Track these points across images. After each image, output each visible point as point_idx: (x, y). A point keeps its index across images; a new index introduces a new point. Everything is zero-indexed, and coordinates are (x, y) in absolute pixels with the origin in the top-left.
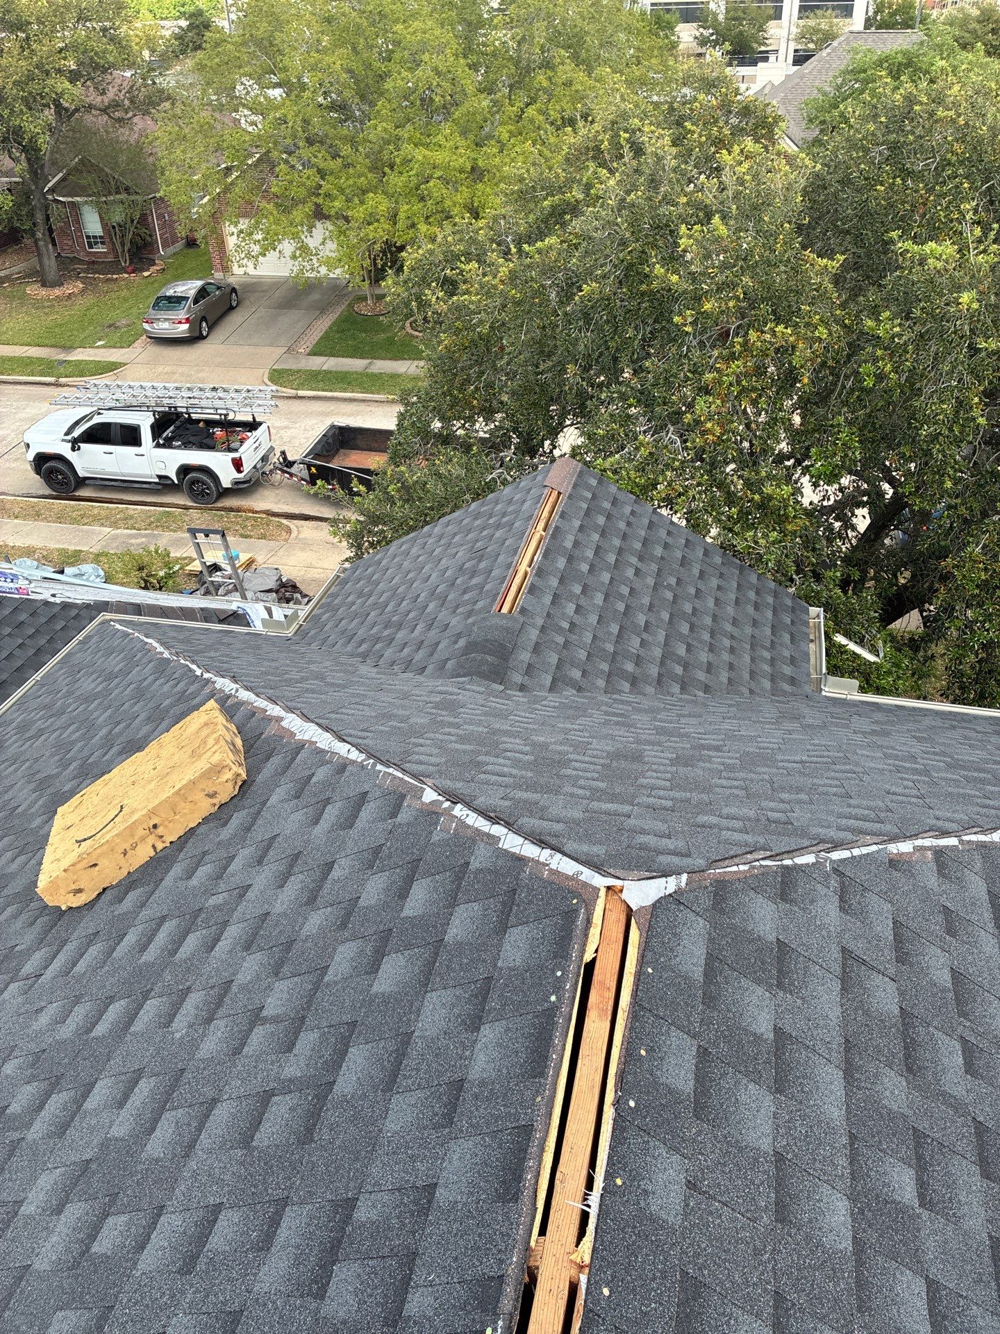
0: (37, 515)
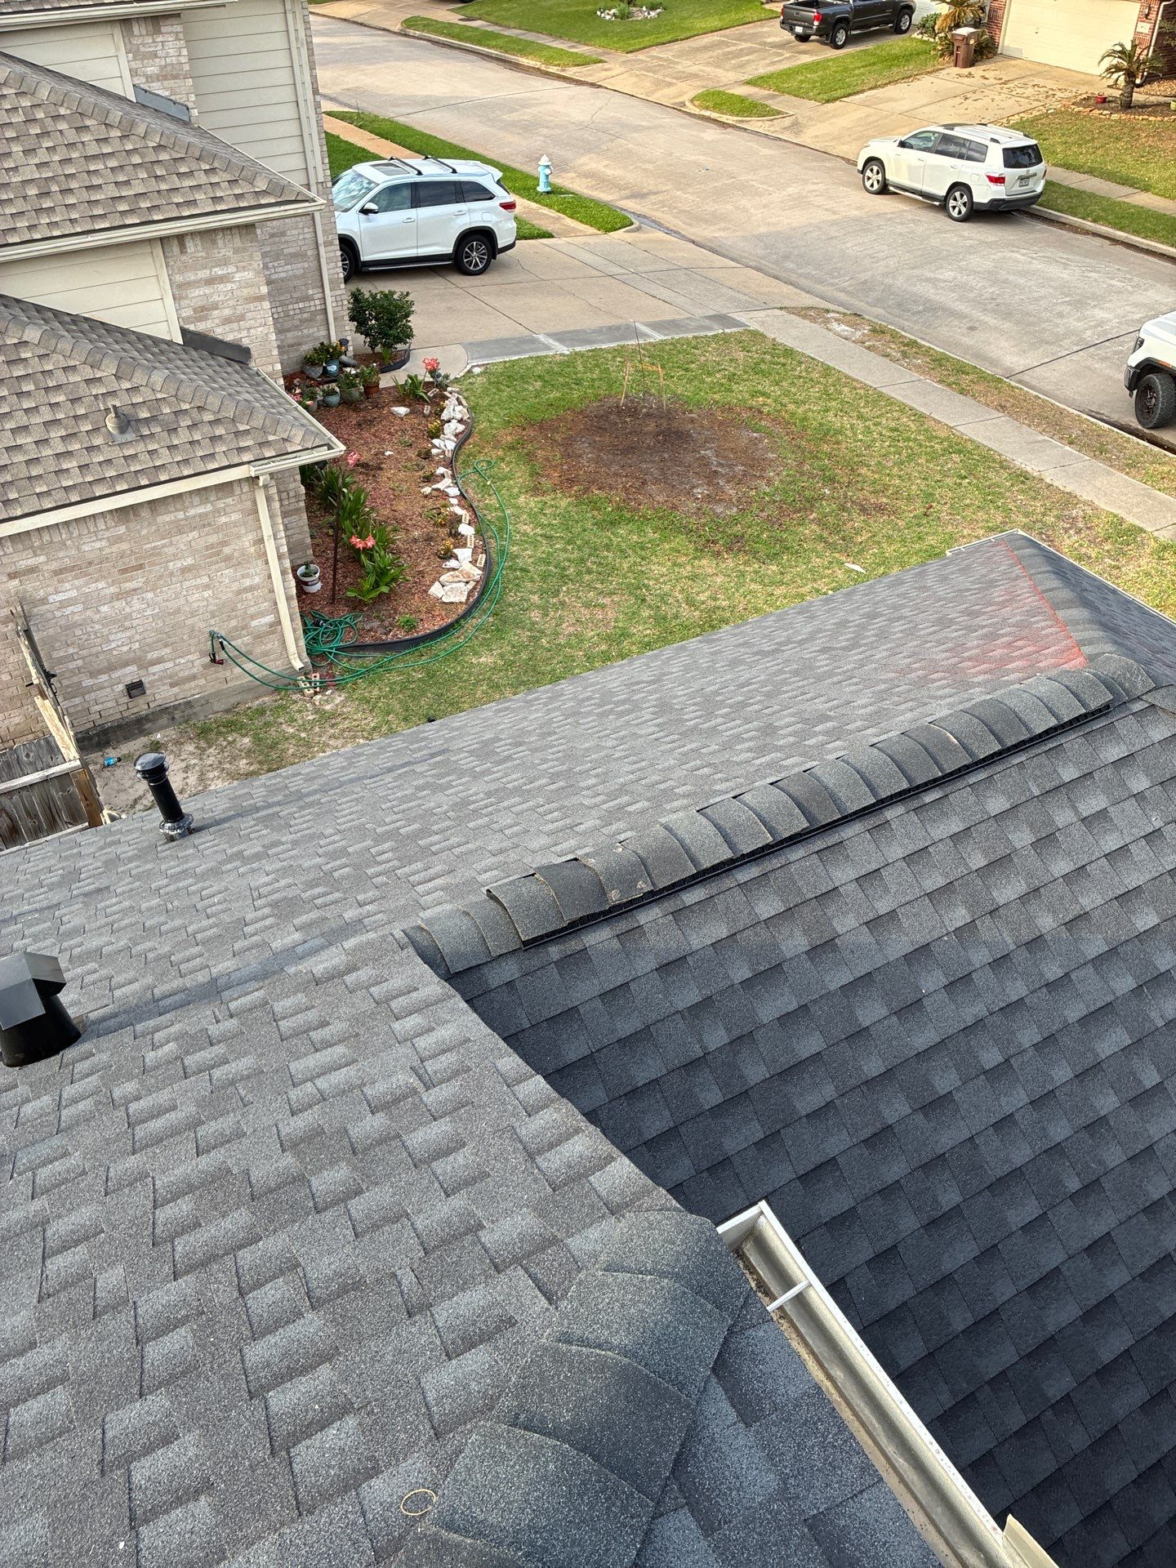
0: (1100, 450)
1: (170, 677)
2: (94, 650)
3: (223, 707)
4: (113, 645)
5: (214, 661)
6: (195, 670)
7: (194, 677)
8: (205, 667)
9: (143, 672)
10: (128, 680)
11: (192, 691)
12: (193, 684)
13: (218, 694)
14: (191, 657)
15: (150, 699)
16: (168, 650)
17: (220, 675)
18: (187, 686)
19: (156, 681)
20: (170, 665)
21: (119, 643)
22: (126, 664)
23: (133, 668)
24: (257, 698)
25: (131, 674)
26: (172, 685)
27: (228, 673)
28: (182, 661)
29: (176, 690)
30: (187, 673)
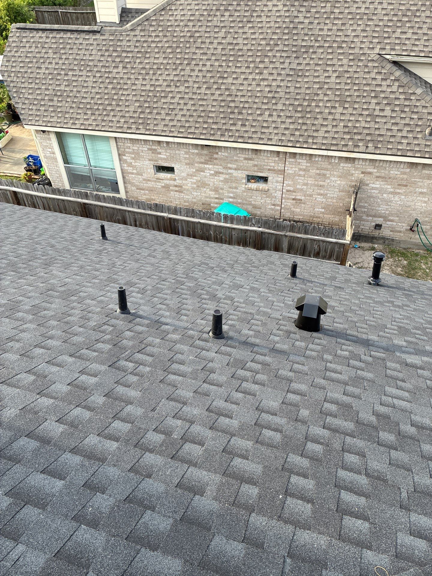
1: (392, 228)
2: (373, 208)
3: (404, 247)
4: (380, 209)
5: (411, 229)
6: (402, 230)
7: (400, 232)
8: (406, 230)
9: (384, 222)
10: (377, 223)
11: (397, 236)
12: (398, 234)
13: (405, 242)
14: (403, 224)
15: (381, 232)
16: (397, 218)
17: (410, 235)
18: (396, 234)
19: (387, 227)
20: (395, 224)
21: (383, 209)
22: (381, 217)
23: (381, 219)
24: (418, 249)
25: (379, 221)
26: (391, 231)
27: (413, 236)
28: (400, 224)
29: (391, 233)
30: (399, 229)
